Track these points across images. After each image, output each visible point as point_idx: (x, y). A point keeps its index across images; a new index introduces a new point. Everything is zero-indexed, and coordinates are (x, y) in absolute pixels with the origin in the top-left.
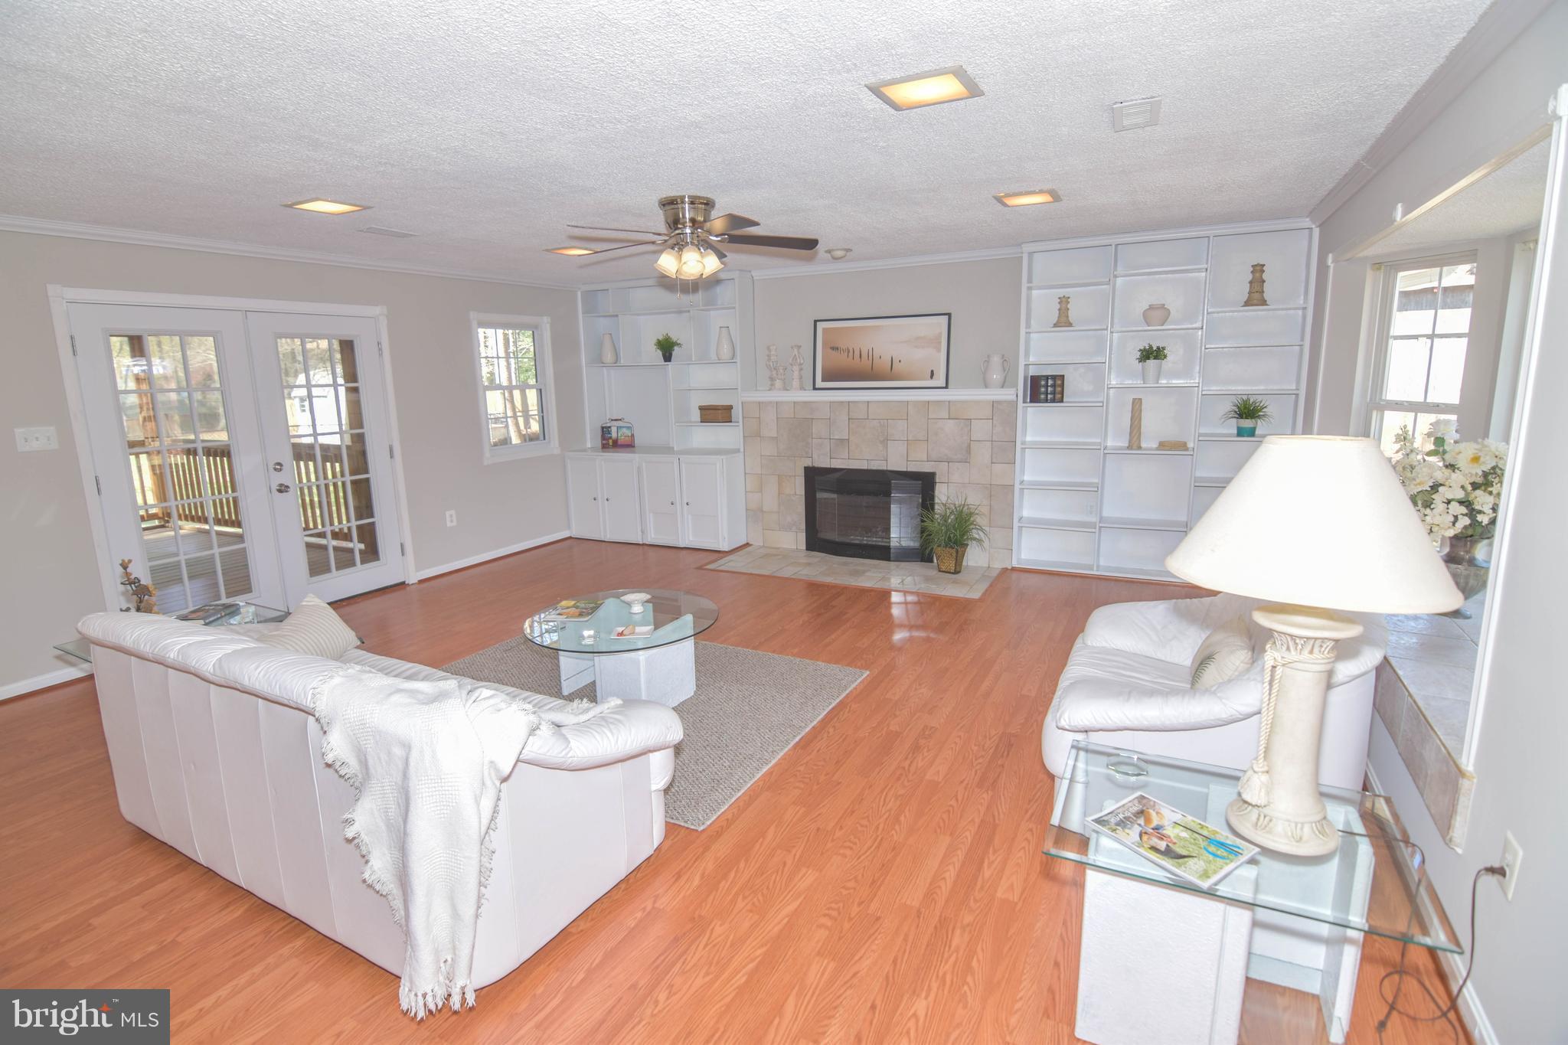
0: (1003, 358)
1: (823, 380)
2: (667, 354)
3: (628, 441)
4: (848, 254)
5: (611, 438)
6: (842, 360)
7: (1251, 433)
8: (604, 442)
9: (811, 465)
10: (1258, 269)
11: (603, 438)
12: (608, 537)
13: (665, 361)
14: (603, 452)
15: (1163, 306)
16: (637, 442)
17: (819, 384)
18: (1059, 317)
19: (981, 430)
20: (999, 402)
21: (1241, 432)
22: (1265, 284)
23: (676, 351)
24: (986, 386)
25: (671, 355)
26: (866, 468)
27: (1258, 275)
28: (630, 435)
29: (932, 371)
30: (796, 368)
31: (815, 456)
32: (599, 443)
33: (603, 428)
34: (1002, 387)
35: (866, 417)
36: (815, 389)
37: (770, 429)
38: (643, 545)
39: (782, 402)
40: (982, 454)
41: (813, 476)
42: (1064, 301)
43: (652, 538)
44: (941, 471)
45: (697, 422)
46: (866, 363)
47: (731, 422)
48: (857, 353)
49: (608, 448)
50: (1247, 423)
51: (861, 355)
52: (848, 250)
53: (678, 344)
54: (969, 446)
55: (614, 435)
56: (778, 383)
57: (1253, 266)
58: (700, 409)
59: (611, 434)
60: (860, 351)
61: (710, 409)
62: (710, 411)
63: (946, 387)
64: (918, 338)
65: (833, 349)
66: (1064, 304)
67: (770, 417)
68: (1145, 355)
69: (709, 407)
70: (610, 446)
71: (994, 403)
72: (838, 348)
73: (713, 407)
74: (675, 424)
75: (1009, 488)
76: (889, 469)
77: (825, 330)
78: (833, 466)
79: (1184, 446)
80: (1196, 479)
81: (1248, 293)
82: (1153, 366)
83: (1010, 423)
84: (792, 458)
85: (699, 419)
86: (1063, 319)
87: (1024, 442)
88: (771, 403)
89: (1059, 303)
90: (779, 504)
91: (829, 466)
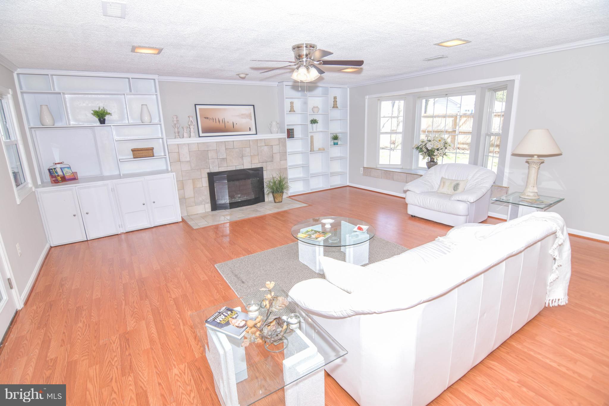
0: (277, 123)
2: (102, 119)
3: (72, 176)
4: (247, 76)
5: (58, 176)
6: (210, 124)
7: (337, 144)
8: (54, 179)
9: (209, 172)
10: (335, 98)
11: (52, 176)
13: (102, 124)
15: (317, 107)
16: (79, 175)
17: (201, 134)
18: (291, 109)
19: (276, 149)
20: (281, 139)
21: (335, 144)
22: (337, 103)
24: (272, 133)
26: (235, 169)
27: (335, 99)
28: (72, 172)
29: (250, 128)
30: (192, 127)
31: (211, 167)
32: (50, 180)
33: (50, 170)
34: (277, 133)
35: (233, 148)
36: (199, 137)
37: (185, 156)
38: (121, 234)
39: (190, 144)
40: (277, 157)
41: (212, 177)
44: (264, 166)
45: (130, 158)
46: (222, 125)
47: (154, 156)
48: (217, 120)
49: (58, 182)
50: (336, 141)
51: (219, 121)
52: (247, 75)
53: (110, 114)
54: (273, 156)
55: (60, 173)
56: (185, 134)
57: (334, 97)
58: (132, 151)
59: (58, 173)
60: (219, 119)
61: (141, 150)
62: (141, 152)
63: (256, 134)
64: (242, 115)
65: (205, 118)
66: (292, 105)
67: (185, 152)
68: (312, 122)
69: (140, 150)
70: (60, 181)
71: (279, 139)
72: (208, 118)
73: (144, 149)
74: (120, 160)
75: (286, 169)
76: (245, 168)
77: (200, 109)
78: (220, 171)
79: (324, 150)
80: (331, 158)
81: (334, 105)
82: (314, 125)
83: (285, 146)
84: (200, 170)
85: (132, 157)
86: (292, 110)
87: (289, 152)
88: (184, 144)
89: (291, 104)
90: (194, 193)
91: (218, 171)
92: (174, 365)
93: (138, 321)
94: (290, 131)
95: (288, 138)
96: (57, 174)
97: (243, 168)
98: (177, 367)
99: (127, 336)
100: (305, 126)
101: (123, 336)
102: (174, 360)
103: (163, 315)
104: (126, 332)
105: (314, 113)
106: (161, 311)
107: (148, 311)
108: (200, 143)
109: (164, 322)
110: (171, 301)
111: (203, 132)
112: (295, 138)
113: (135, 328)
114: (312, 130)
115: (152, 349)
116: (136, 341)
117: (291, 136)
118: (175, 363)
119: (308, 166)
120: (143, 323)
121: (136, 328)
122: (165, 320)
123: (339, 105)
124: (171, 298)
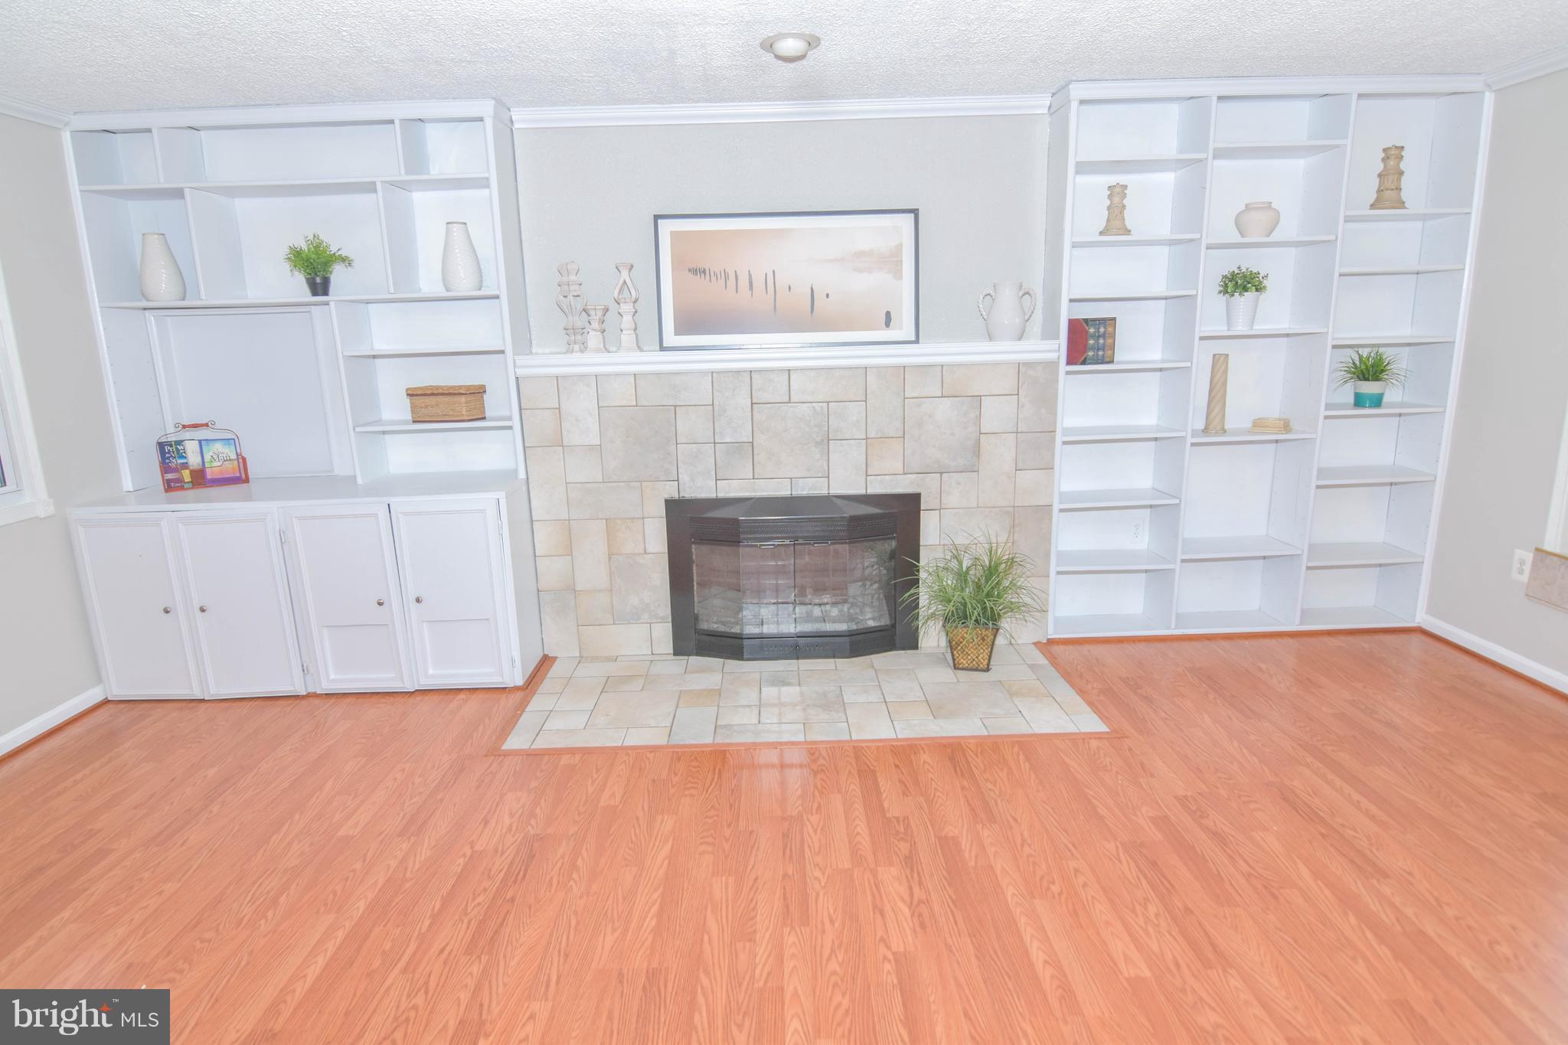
1: (678, 332)
2: (318, 280)
3: (231, 469)
5: (185, 466)
7: (1377, 401)
8: (169, 476)
9: (676, 496)
10: (1393, 155)
11: (165, 467)
12: (216, 690)
13: (315, 293)
14: (170, 501)
15: (1268, 206)
17: (671, 338)
18: (1108, 220)
19: (996, 414)
20: (1029, 365)
21: (1359, 401)
22: (1403, 179)
23: (338, 275)
24: (990, 339)
25: (326, 282)
26: (787, 493)
27: (1392, 163)
28: (233, 456)
29: (888, 314)
30: (627, 308)
31: (684, 478)
32: (156, 479)
33: (161, 446)
34: (1018, 339)
35: (787, 400)
36: (662, 348)
37: (584, 428)
38: (309, 696)
39: (603, 376)
40: (1000, 454)
41: (682, 518)
42: (1117, 194)
43: (333, 678)
44: (927, 488)
45: (404, 422)
47: (484, 418)
48: (744, 282)
49: (182, 488)
50: (1369, 388)
51: (751, 283)
53: (345, 260)
54: (978, 444)
55: (194, 460)
56: (593, 339)
57: (1385, 150)
58: (409, 395)
59: (185, 457)
60: (750, 276)
61: (433, 394)
62: (433, 400)
63: (917, 341)
64: (860, 255)
65: (695, 271)
66: (1116, 199)
67: (582, 406)
68: (1230, 285)
69: (430, 392)
70: (186, 486)
71: (1021, 367)
72: (704, 272)
73: (441, 391)
74: (354, 429)
75: (1044, 511)
76: (836, 490)
77: (675, 235)
78: (721, 495)
79: (1286, 427)
80: (1322, 472)
81: (1379, 191)
82: (1243, 301)
83: (1047, 400)
84: (637, 484)
85: (409, 417)
86: (1116, 223)
87: (1067, 431)
88: (582, 377)
89: (1110, 197)
90: (611, 574)
91: (714, 496)
94: (1092, 330)
95: (1069, 362)
96: (184, 461)
97: (824, 492)
100: (1181, 304)
105: (1242, 236)
108: (645, 375)
111: (679, 331)
112: (1119, 363)
114: (1226, 328)
117: (1091, 353)
119: (1178, 505)
123: (1413, 187)
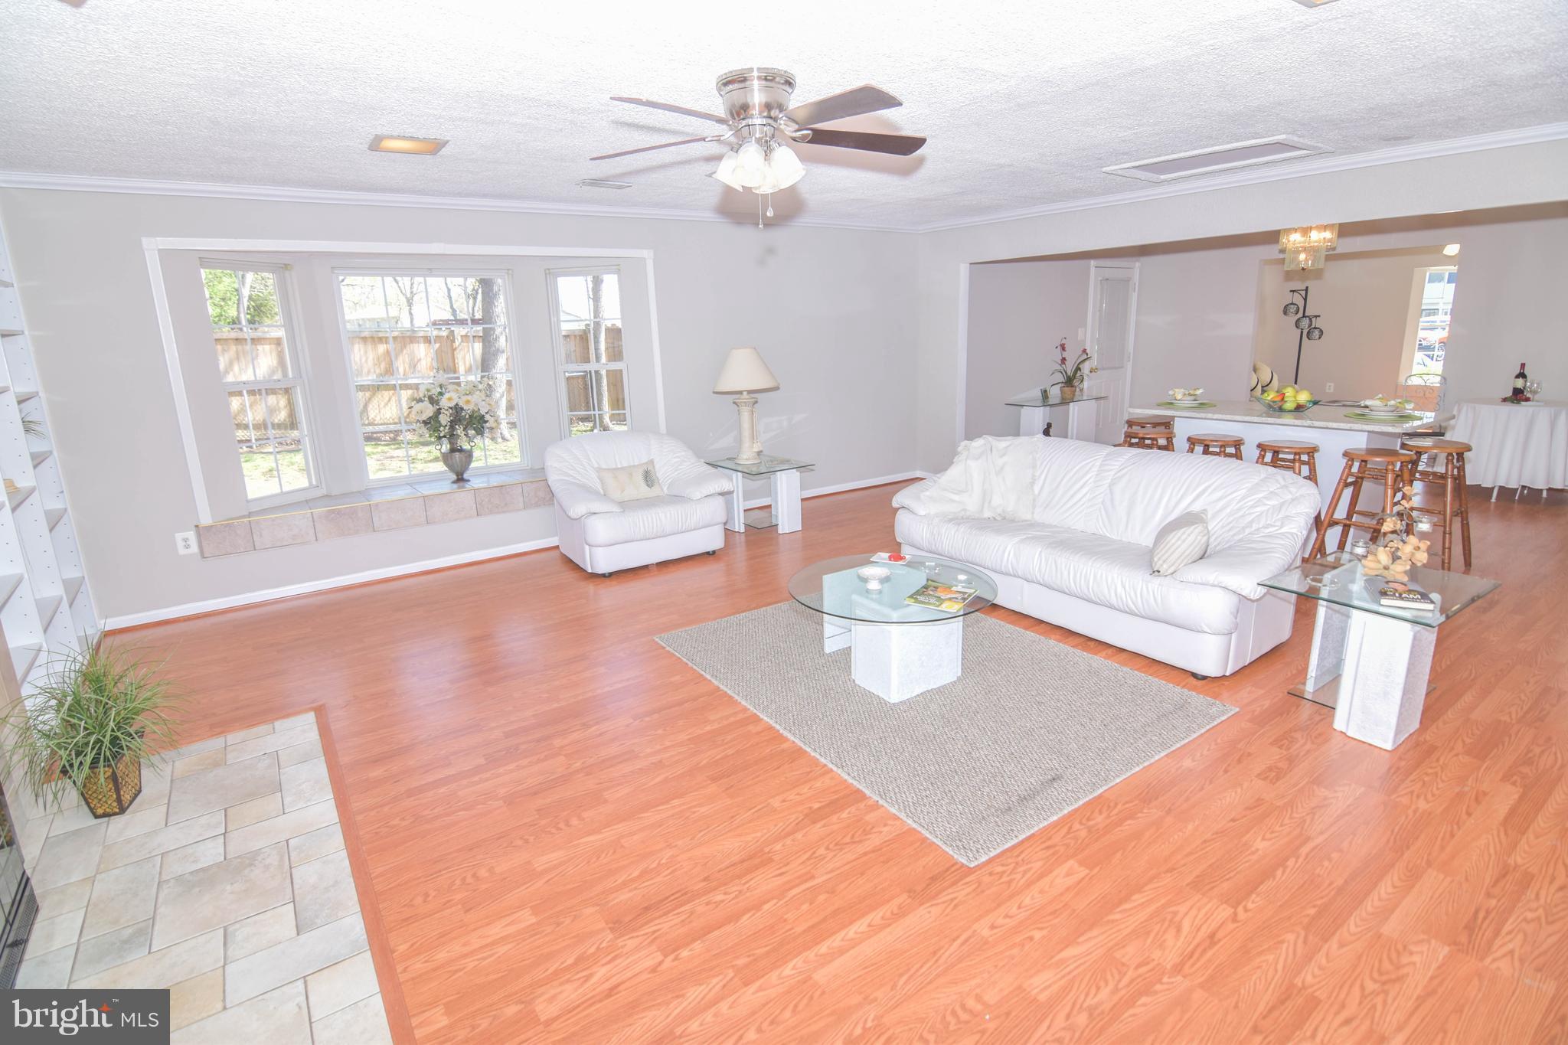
92: (1415, 812)
93: (1400, 947)
98: (1413, 807)
99: (1464, 939)
101: (1473, 948)
102: (1407, 817)
103: (1322, 898)
104: (1459, 950)
106: (1312, 911)
107: (1342, 945)
109: (1340, 882)
110: (1250, 906)
113: (1425, 937)
115: (1429, 864)
116: (1450, 909)
118: (1410, 812)
120: (1391, 928)
121: (1422, 937)
122: (1330, 884)
124: (1235, 914)
